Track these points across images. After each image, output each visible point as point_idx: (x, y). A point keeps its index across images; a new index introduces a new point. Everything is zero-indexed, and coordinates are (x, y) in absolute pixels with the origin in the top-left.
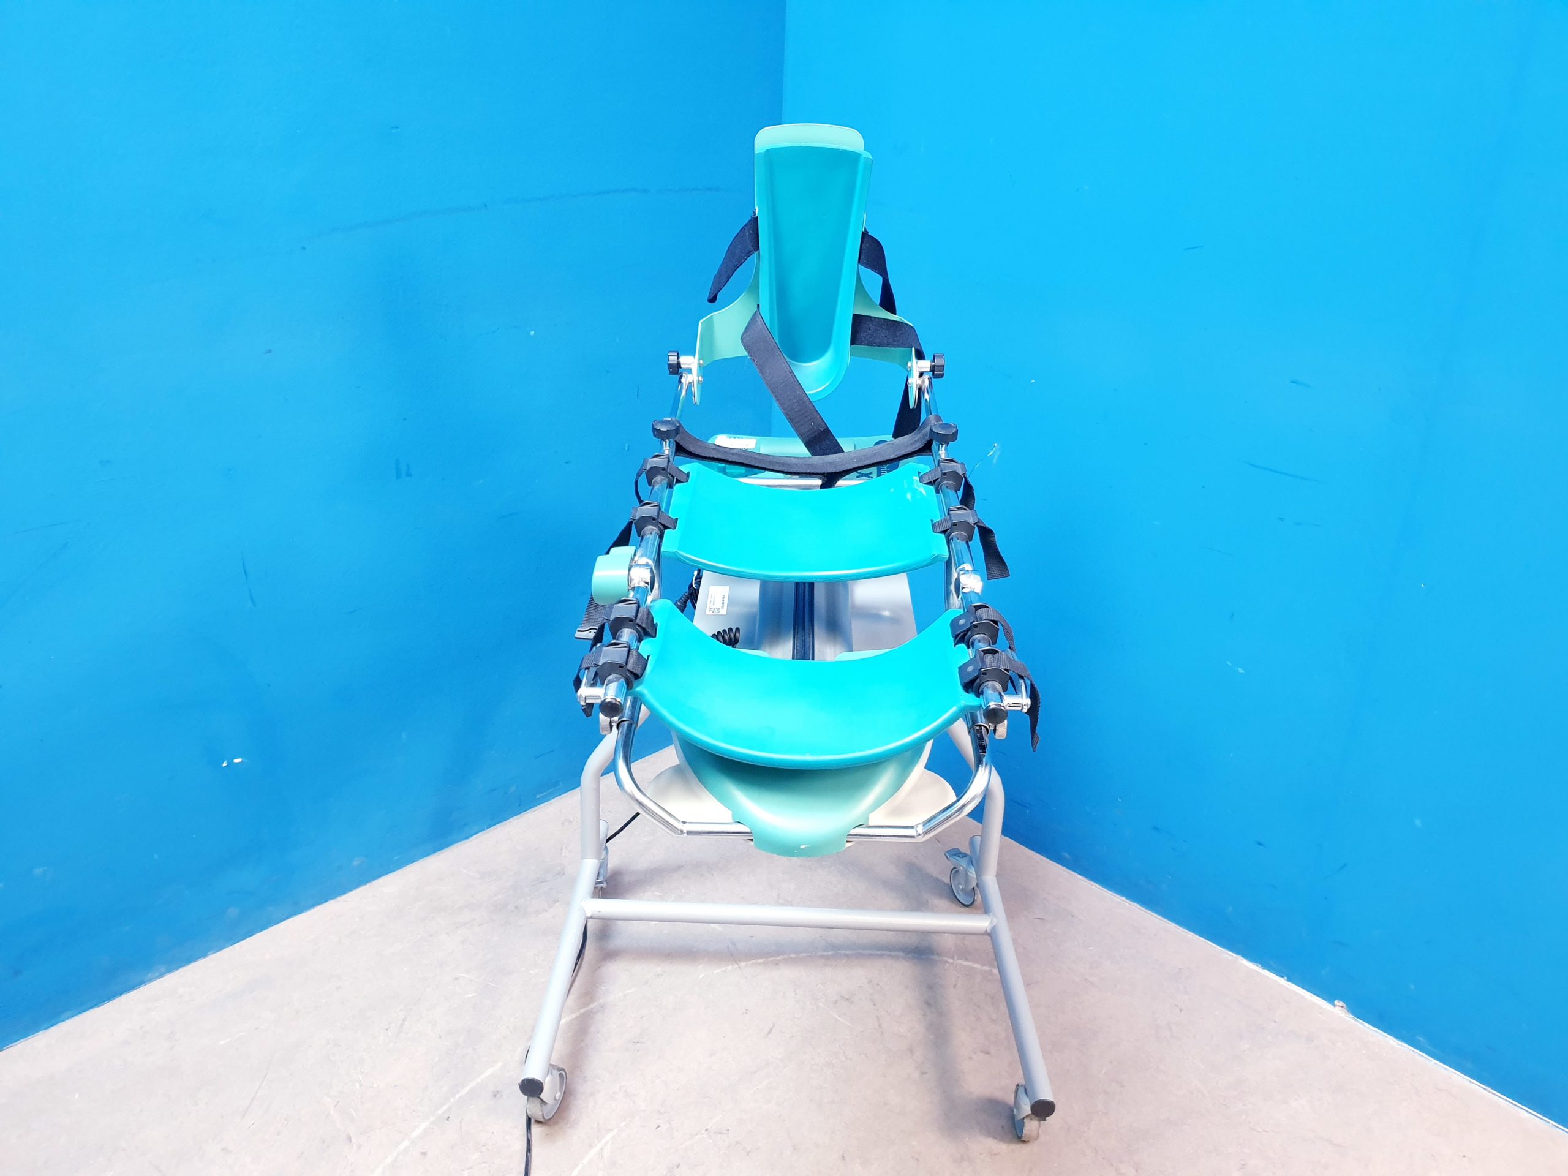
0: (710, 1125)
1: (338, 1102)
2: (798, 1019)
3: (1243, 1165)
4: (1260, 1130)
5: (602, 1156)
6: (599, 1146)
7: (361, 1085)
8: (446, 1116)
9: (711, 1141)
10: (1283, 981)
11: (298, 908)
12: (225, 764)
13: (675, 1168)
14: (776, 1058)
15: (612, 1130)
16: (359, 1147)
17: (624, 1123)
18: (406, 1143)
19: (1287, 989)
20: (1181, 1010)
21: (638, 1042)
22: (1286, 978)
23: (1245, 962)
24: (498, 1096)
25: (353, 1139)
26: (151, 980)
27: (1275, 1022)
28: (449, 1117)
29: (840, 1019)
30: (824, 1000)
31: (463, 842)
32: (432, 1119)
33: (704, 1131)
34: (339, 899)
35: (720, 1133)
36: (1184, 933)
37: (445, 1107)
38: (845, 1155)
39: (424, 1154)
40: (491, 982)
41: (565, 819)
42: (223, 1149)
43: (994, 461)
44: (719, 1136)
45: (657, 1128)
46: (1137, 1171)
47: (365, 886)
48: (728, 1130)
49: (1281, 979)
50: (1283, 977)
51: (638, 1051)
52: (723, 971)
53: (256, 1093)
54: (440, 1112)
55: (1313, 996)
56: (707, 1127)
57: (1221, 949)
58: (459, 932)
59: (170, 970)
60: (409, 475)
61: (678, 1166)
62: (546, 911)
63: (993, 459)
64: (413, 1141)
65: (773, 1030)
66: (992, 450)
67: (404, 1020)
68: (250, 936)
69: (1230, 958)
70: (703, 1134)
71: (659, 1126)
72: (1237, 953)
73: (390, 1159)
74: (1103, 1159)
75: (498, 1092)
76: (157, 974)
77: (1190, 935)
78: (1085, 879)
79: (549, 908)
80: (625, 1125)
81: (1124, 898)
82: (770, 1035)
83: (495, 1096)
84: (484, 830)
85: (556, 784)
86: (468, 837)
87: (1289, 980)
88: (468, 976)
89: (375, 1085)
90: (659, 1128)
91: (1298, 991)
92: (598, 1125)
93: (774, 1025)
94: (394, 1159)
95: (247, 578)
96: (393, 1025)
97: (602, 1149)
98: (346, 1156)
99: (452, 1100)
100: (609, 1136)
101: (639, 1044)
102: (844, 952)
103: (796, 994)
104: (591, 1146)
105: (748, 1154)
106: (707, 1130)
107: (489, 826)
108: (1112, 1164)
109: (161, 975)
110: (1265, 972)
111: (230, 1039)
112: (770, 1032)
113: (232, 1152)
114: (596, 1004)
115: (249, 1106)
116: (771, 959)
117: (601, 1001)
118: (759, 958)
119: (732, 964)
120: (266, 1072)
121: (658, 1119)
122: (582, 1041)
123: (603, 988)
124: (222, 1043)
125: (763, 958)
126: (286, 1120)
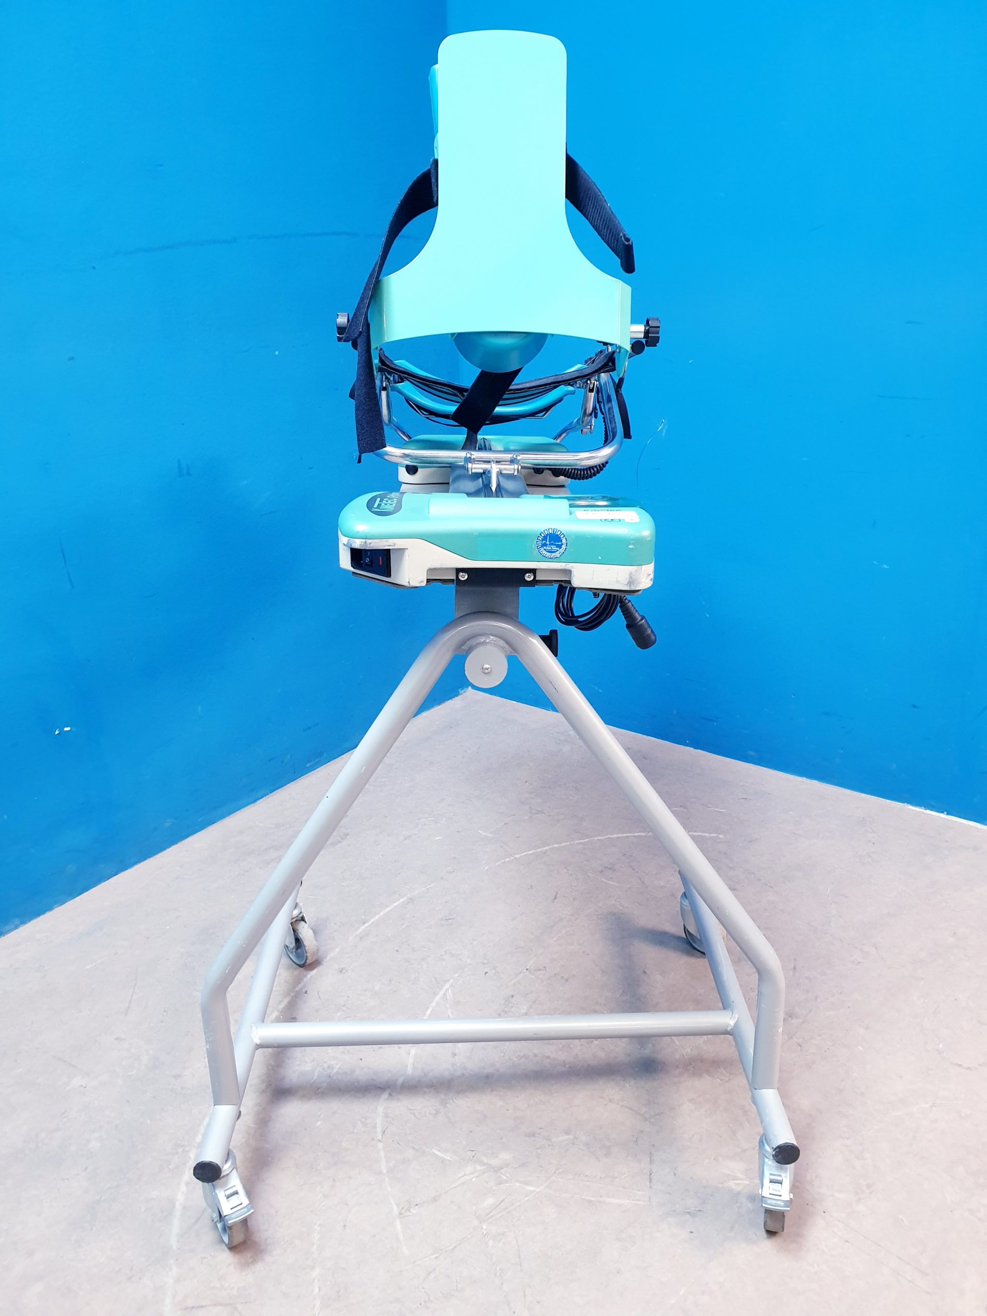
0: (529, 965)
2: (575, 886)
4: (959, 910)
5: (446, 1000)
6: (441, 993)
9: (533, 976)
10: (943, 816)
11: (123, 866)
12: (57, 733)
13: (510, 998)
14: (567, 915)
15: (448, 980)
17: (457, 975)
18: (276, 1014)
19: (948, 820)
20: (874, 843)
21: (449, 919)
22: (945, 813)
23: (911, 807)
24: (344, 971)
27: (947, 842)
28: (307, 991)
29: (609, 882)
30: (591, 871)
31: (252, 805)
32: (293, 994)
33: (525, 971)
34: (157, 856)
35: (539, 970)
36: (858, 795)
37: (301, 986)
38: (645, 970)
40: (310, 895)
42: (116, 1039)
43: (664, 434)
44: (539, 972)
45: (485, 974)
46: (876, 948)
47: (177, 845)
48: (545, 967)
50: (943, 812)
51: (451, 925)
52: (503, 863)
53: (132, 998)
54: (298, 989)
55: (969, 821)
56: (527, 968)
57: (890, 801)
58: (270, 866)
59: (24, 923)
60: (189, 474)
61: (513, 996)
62: (341, 842)
63: (663, 433)
64: (281, 1011)
65: (557, 897)
66: (661, 425)
68: (87, 891)
69: (899, 806)
70: (525, 973)
71: (487, 973)
72: (903, 802)
74: (849, 944)
75: (342, 969)
76: (13, 927)
77: (863, 795)
78: (770, 770)
80: (458, 976)
81: (805, 778)
82: (556, 901)
83: (341, 972)
84: (268, 794)
85: (321, 754)
86: (254, 801)
87: (948, 814)
90: (487, 974)
91: (957, 820)
92: (436, 979)
93: (557, 893)
95: (65, 563)
97: (444, 994)
99: (305, 979)
100: (447, 986)
101: (450, 920)
102: (596, 838)
103: (568, 870)
104: (435, 994)
105: (567, 981)
106: (527, 969)
107: (272, 791)
108: (856, 947)
109: (17, 927)
110: (928, 812)
111: (94, 964)
112: (555, 898)
113: (125, 1039)
114: (405, 898)
115: (128, 1007)
116: (539, 850)
117: (409, 896)
118: (529, 851)
119: (509, 857)
120: (135, 982)
121: (484, 968)
122: (402, 925)
123: (407, 887)
124: (88, 967)
125: (532, 850)
126: (165, 1011)
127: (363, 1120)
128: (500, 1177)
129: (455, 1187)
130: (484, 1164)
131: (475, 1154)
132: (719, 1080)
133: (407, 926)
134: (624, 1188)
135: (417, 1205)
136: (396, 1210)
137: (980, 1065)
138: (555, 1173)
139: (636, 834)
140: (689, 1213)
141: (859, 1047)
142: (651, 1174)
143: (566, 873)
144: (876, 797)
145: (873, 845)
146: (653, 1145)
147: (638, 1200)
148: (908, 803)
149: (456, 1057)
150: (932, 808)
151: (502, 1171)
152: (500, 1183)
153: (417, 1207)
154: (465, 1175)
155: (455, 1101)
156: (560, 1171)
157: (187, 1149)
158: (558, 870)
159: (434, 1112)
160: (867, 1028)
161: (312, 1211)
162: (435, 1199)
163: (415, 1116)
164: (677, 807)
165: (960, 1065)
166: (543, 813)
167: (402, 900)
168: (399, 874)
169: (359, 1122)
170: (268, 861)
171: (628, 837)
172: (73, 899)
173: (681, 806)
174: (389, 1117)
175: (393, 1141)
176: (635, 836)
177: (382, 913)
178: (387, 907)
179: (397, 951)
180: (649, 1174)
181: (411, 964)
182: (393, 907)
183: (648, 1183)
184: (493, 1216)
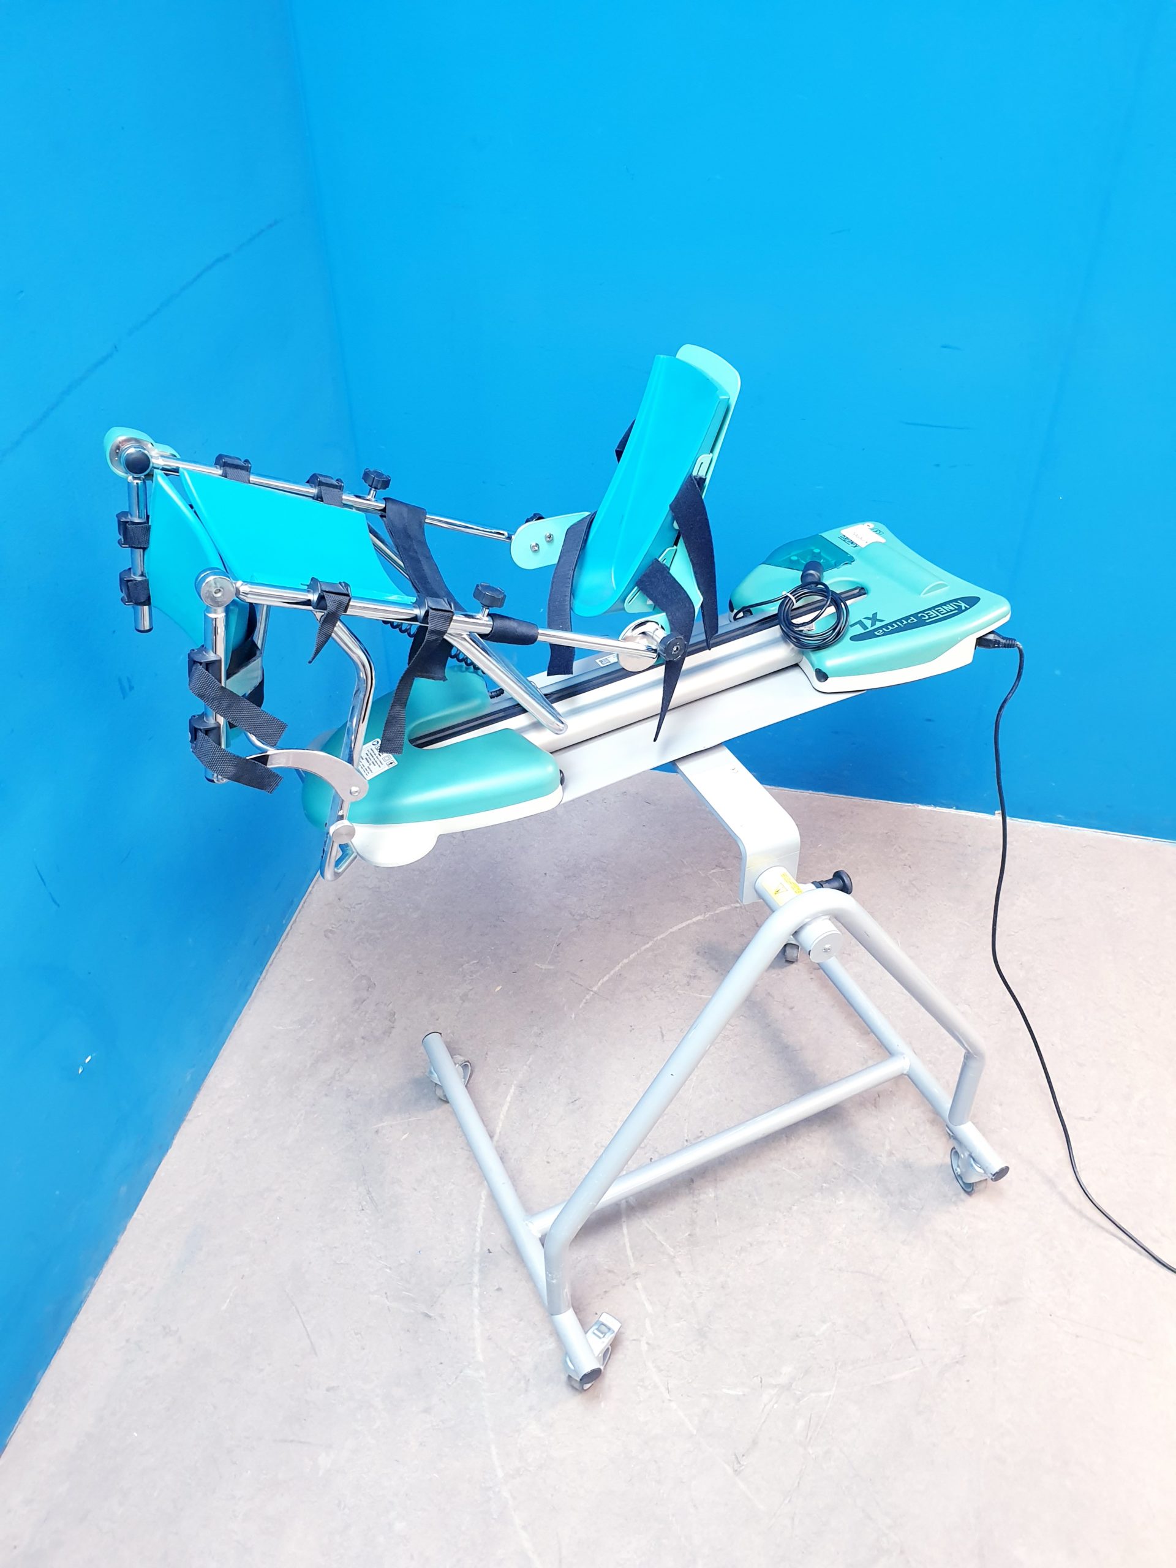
0: (686, 1135)
1: (386, 1293)
2: (674, 1012)
3: (1021, 964)
4: (1013, 933)
7: (390, 1269)
8: (486, 1249)
10: (953, 811)
11: (164, 1148)
13: (691, 1183)
16: (442, 1316)
18: (476, 1292)
19: (958, 815)
22: (955, 808)
23: (921, 807)
25: (431, 1314)
26: (87, 1296)
28: (489, 1250)
30: (678, 987)
31: (251, 1000)
32: (477, 1259)
34: (190, 1117)
36: (869, 802)
37: (478, 1244)
39: (499, 1289)
41: (325, 932)
46: (969, 1005)
48: (701, 1132)
49: (951, 809)
50: (952, 808)
51: (582, 1107)
52: (585, 1003)
53: (306, 1329)
54: (478, 1250)
55: (978, 813)
56: (686, 1138)
57: (900, 803)
64: (480, 1286)
65: (664, 1032)
67: (369, 1193)
69: (909, 808)
72: (912, 803)
73: (477, 1311)
76: (89, 1287)
77: (873, 802)
79: (393, 1023)
81: (810, 792)
82: (665, 1038)
85: (292, 902)
87: (957, 808)
88: (385, 1124)
89: (402, 1262)
91: (967, 814)
93: (661, 1028)
94: (479, 1308)
96: (365, 1203)
98: (439, 1330)
99: (478, 1235)
102: (659, 938)
103: (655, 992)
109: (92, 1285)
110: (938, 809)
111: (228, 1300)
112: (663, 1036)
113: (338, 1387)
114: (513, 1086)
115: (312, 1343)
116: (612, 973)
117: (515, 1082)
118: (603, 977)
119: (588, 994)
120: (294, 1308)
121: (645, 1154)
122: (532, 1125)
123: (506, 1070)
124: (224, 1307)
125: (605, 975)
126: (356, 1334)
127: (641, 1384)
128: (795, 1394)
129: (764, 1422)
130: (775, 1386)
131: (761, 1378)
132: (914, 1211)
133: (539, 1126)
134: (898, 1359)
135: (743, 1456)
136: (730, 1470)
137: (1096, 1112)
138: (836, 1369)
139: (694, 920)
140: (957, 1362)
141: (1004, 1129)
142: (910, 1336)
143: (656, 997)
144: (886, 801)
145: (910, 869)
146: (898, 1304)
147: (914, 1367)
148: (918, 803)
149: (682, 1275)
150: (942, 805)
151: (794, 1386)
152: (799, 1400)
153: (744, 1457)
154: (765, 1406)
155: (711, 1327)
156: (839, 1364)
157: (497, 1489)
158: (646, 997)
159: (699, 1347)
160: (1001, 1105)
161: (657, 1504)
162: (755, 1443)
163: (684, 1358)
164: (714, 869)
165: (1082, 1118)
166: (588, 917)
167: (512, 1091)
168: (487, 1054)
169: (639, 1387)
170: (328, 1082)
171: (688, 926)
172: (131, 1217)
173: (717, 866)
174: (662, 1370)
175: (682, 1395)
176: (694, 922)
177: (502, 1117)
178: (501, 1105)
179: (548, 1162)
180: (908, 1336)
181: (572, 1175)
182: (508, 1104)
183: (913, 1347)
184: (811, 1438)
